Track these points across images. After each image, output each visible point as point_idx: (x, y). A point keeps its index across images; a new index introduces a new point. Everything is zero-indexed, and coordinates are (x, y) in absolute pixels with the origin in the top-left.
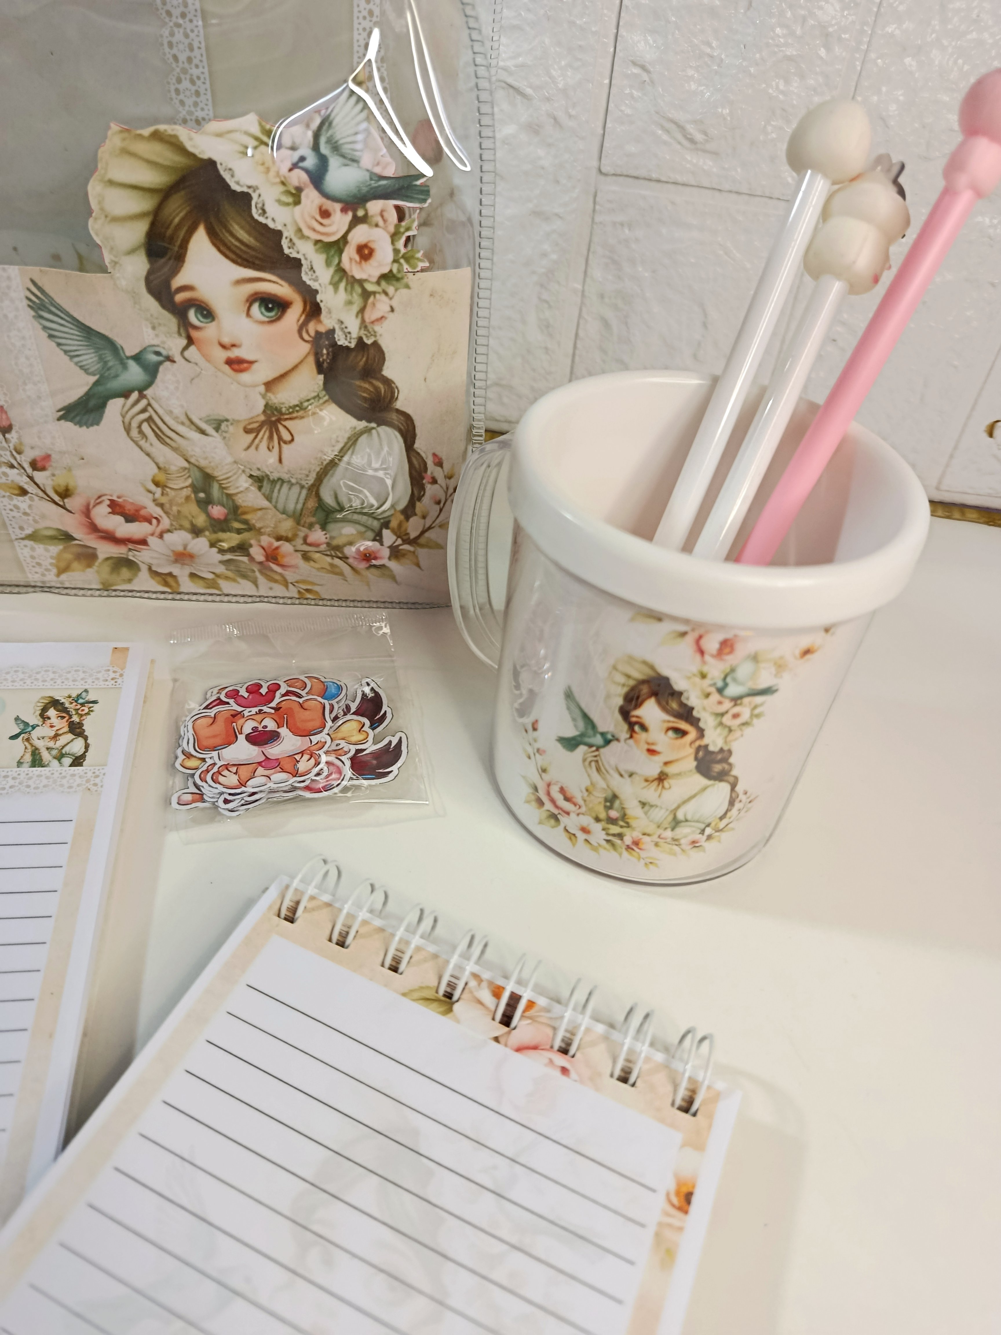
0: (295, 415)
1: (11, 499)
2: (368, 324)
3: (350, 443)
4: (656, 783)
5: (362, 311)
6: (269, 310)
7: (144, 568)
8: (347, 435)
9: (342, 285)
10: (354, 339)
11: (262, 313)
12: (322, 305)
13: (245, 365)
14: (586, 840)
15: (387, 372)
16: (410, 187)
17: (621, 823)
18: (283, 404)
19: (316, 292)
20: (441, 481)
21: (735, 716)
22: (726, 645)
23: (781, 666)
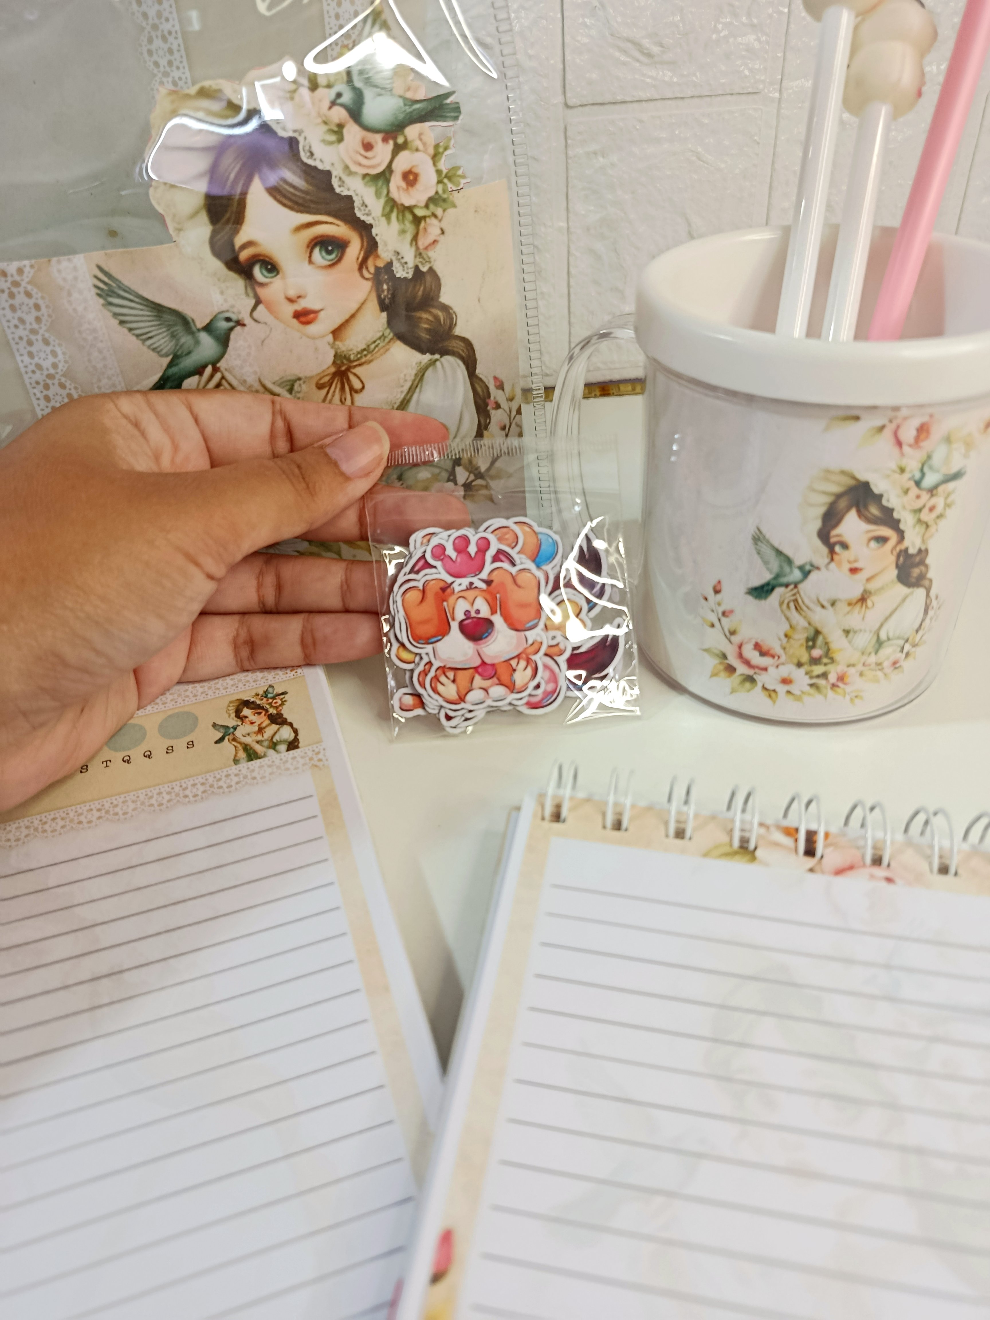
0: (363, 360)
2: (421, 251)
3: (417, 380)
4: (860, 604)
5: (415, 238)
6: (329, 253)
8: (414, 372)
9: (394, 215)
10: (411, 268)
11: (323, 257)
12: (377, 239)
13: (312, 316)
14: (788, 692)
15: (445, 298)
16: (442, 107)
17: (825, 660)
18: (351, 350)
20: (504, 404)
21: (932, 509)
22: (923, 430)
23: (969, 445)
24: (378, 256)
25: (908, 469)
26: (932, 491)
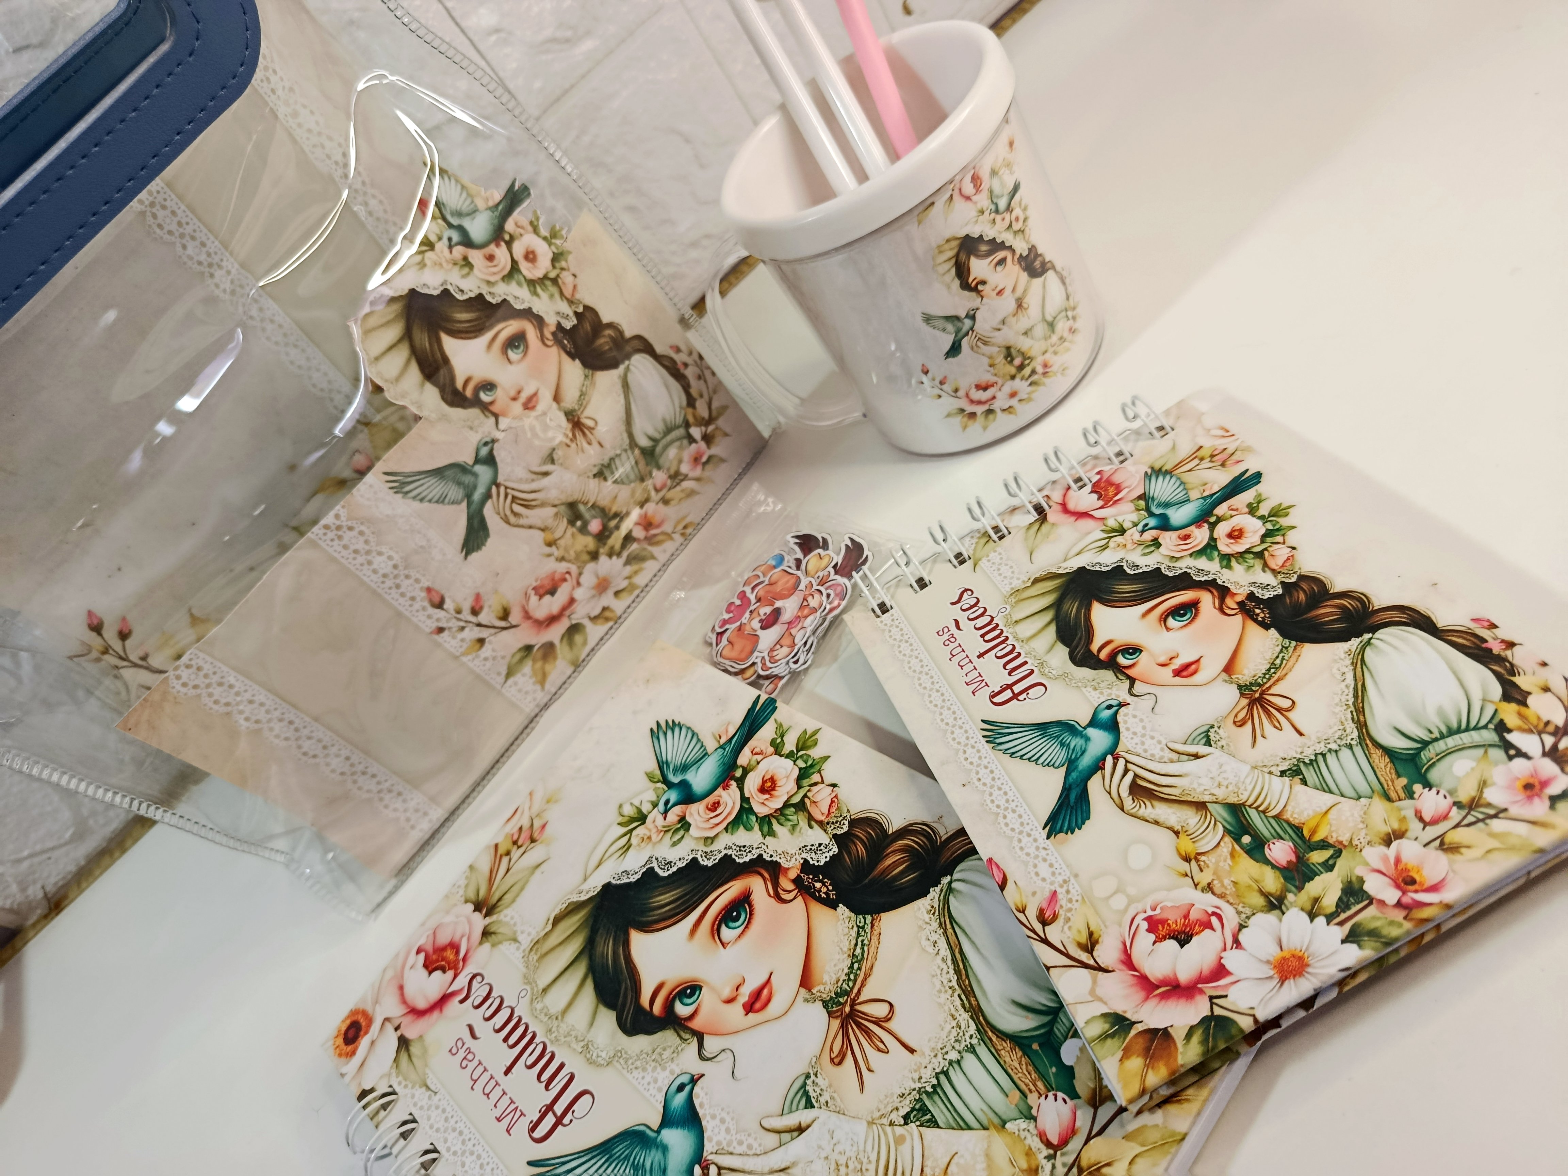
0: (584, 403)
1: (477, 656)
3: (626, 388)
4: (1020, 310)
6: (518, 347)
7: (586, 622)
8: (620, 385)
9: (539, 290)
10: (573, 316)
11: (516, 353)
12: (540, 314)
13: (534, 399)
14: (1020, 400)
16: (515, 194)
17: (1027, 362)
18: (573, 403)
19: (530, 309)
20: (689, 360)
21: (1017, 219)
22: (976, 180)
23: (1008, 165)
24: (548, 325)
25: (985, 209)
26: (1009, 208)
